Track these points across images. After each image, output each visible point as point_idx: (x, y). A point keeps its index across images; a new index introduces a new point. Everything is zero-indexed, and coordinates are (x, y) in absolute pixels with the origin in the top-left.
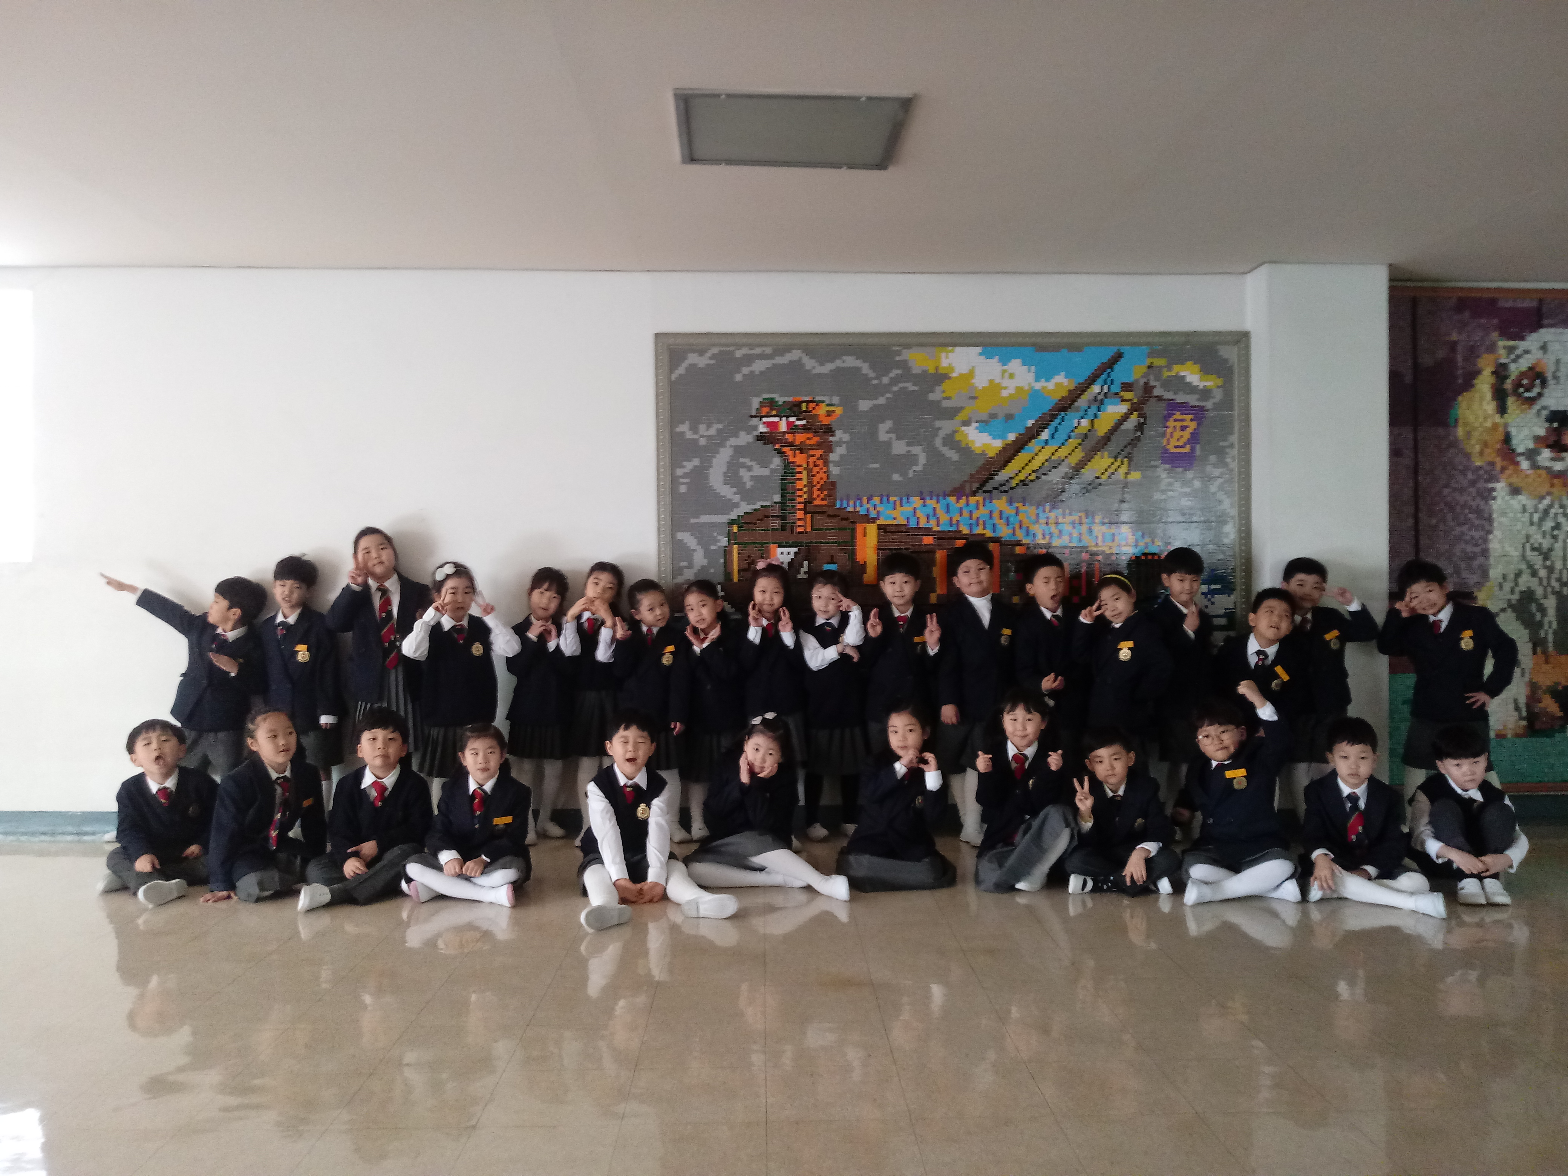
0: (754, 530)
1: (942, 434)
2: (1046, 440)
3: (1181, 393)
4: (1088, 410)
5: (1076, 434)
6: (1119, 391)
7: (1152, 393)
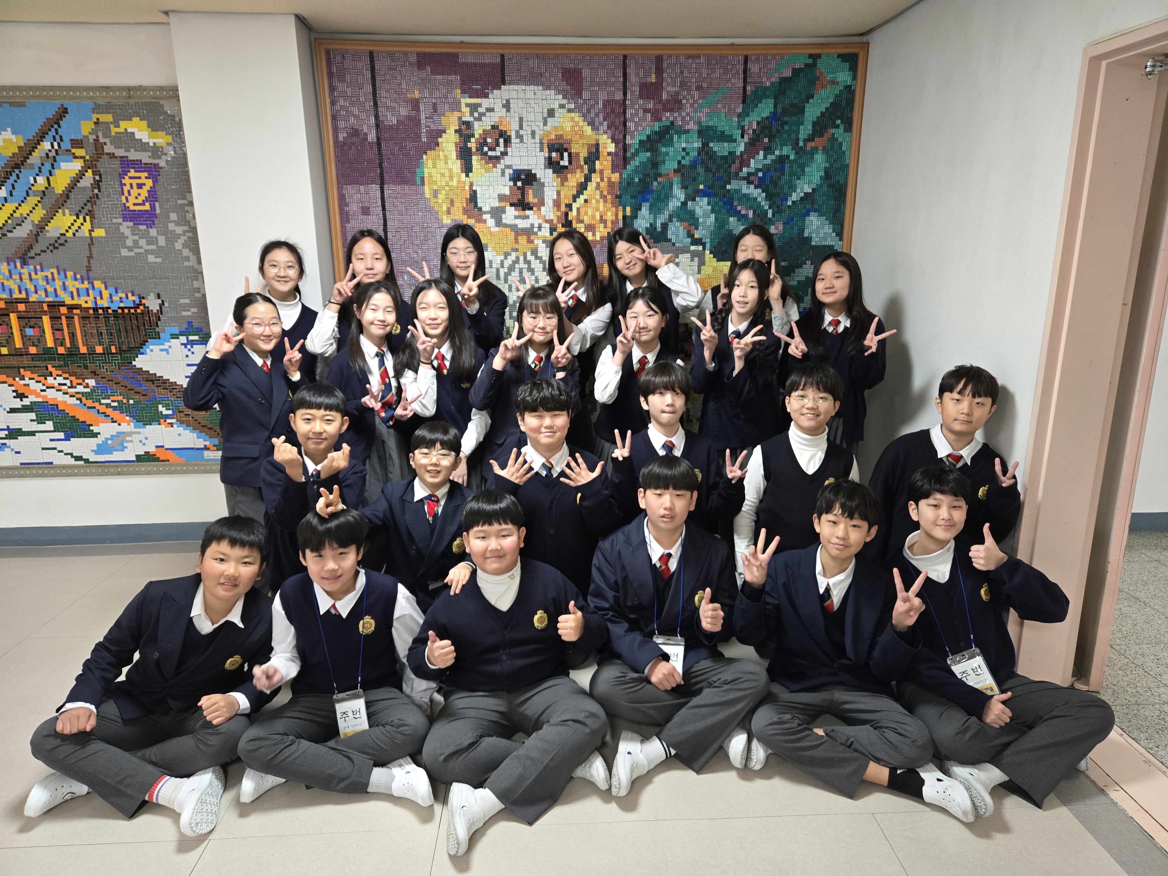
2: (5, 198)
3: (132, 150)
4: (42, 167)
5: (34, 192)
6: (70, 148)
7: (103, 150)
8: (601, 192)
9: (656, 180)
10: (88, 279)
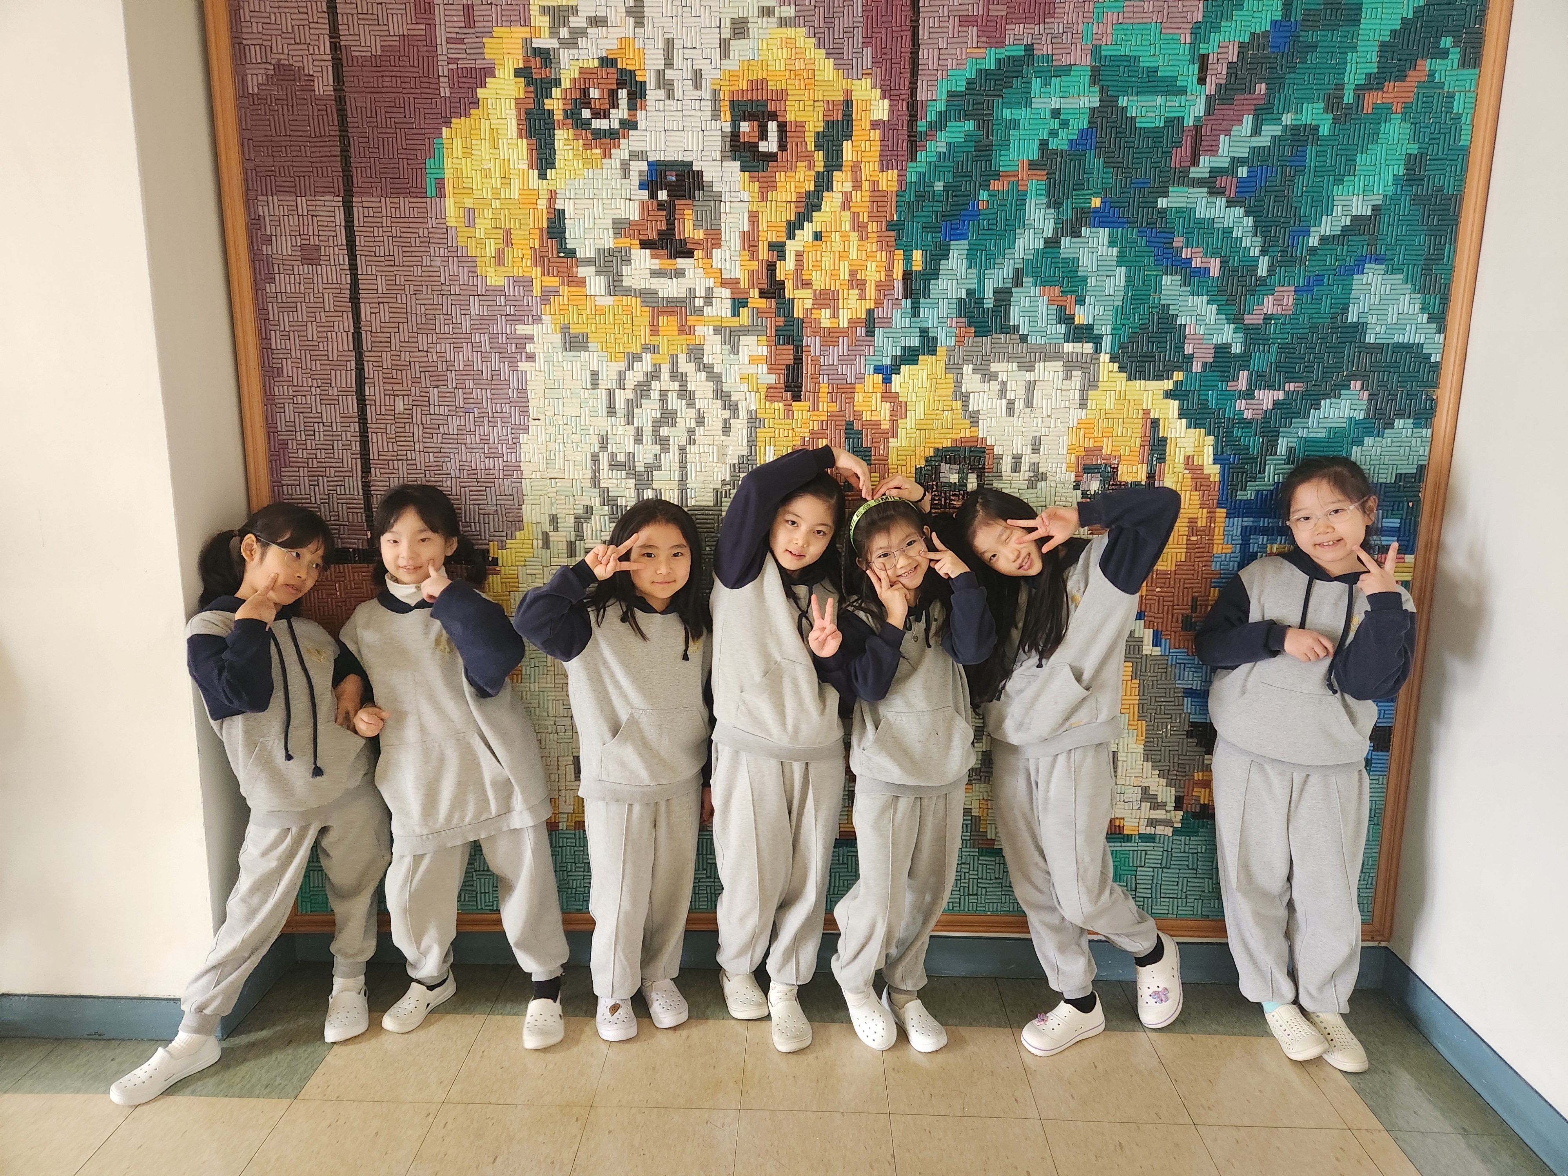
8: (856, 215)
9: (986, 186)
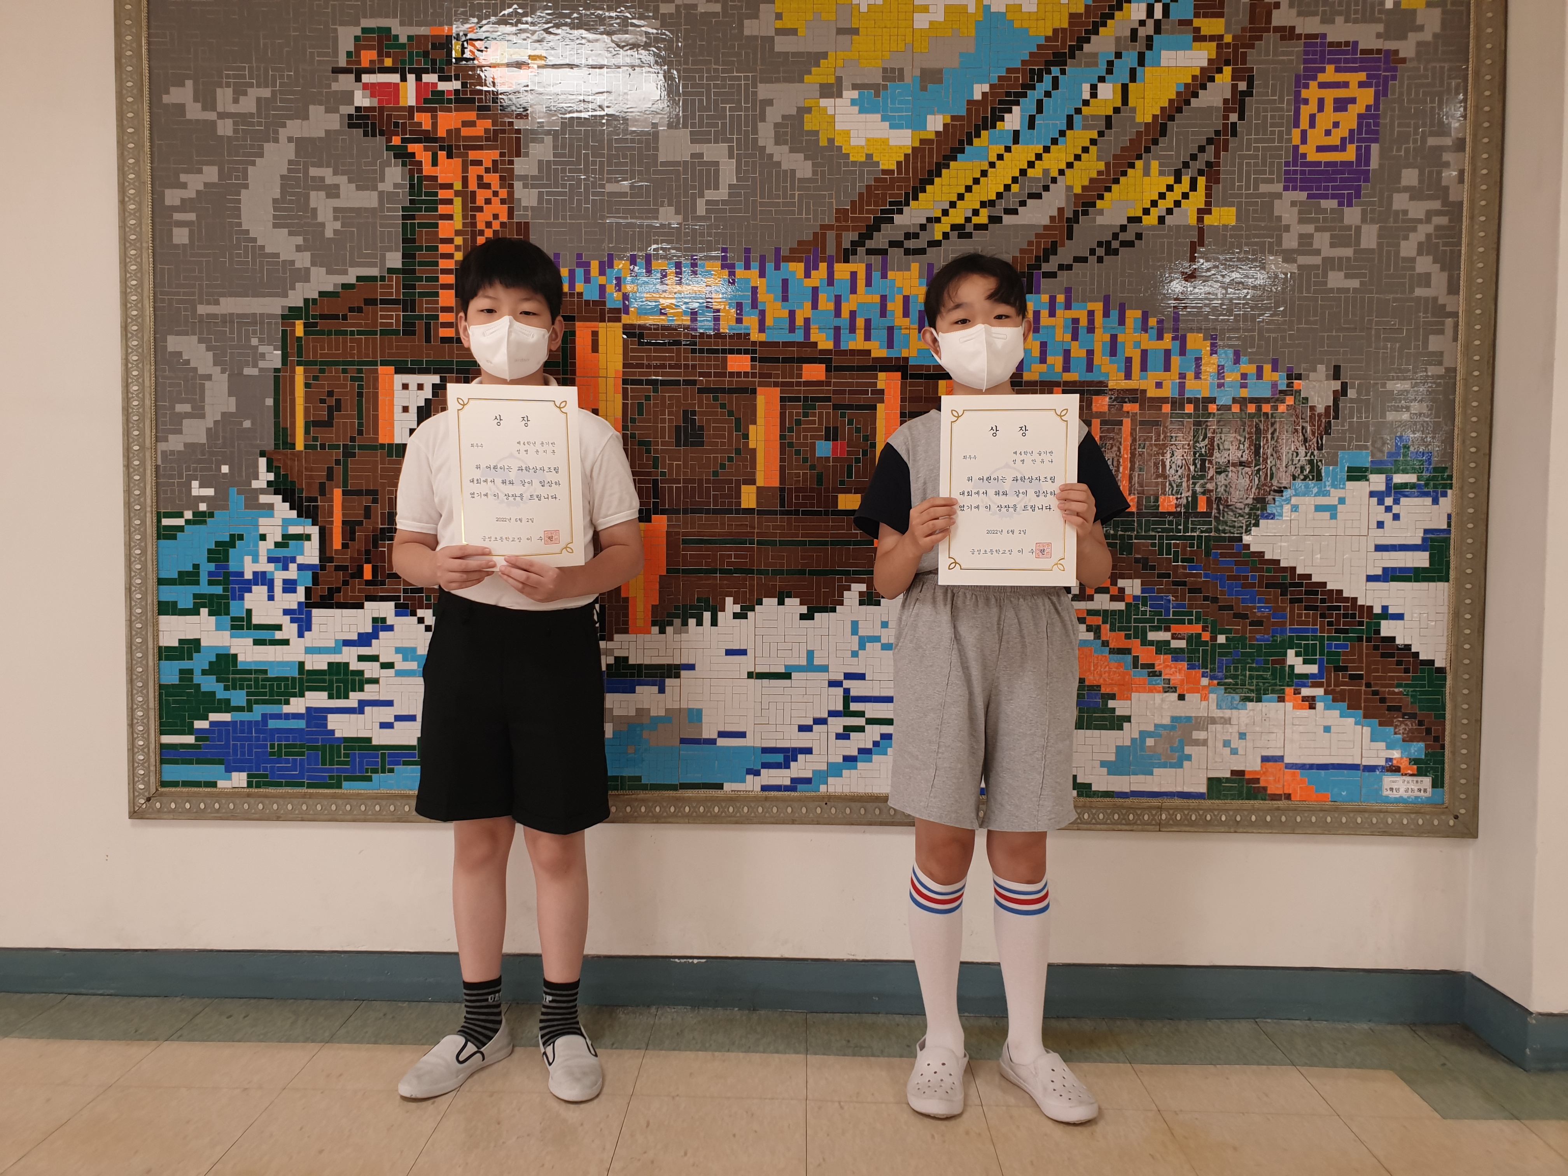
0: (345, 333)
1: (773, 115)
2: (1016, 134)
3: (1339, 20)
4: (1116, 62)
5: (1086, 118)
6: (1190, 16)
7: (1269, 20)
10: (1176, 330)
